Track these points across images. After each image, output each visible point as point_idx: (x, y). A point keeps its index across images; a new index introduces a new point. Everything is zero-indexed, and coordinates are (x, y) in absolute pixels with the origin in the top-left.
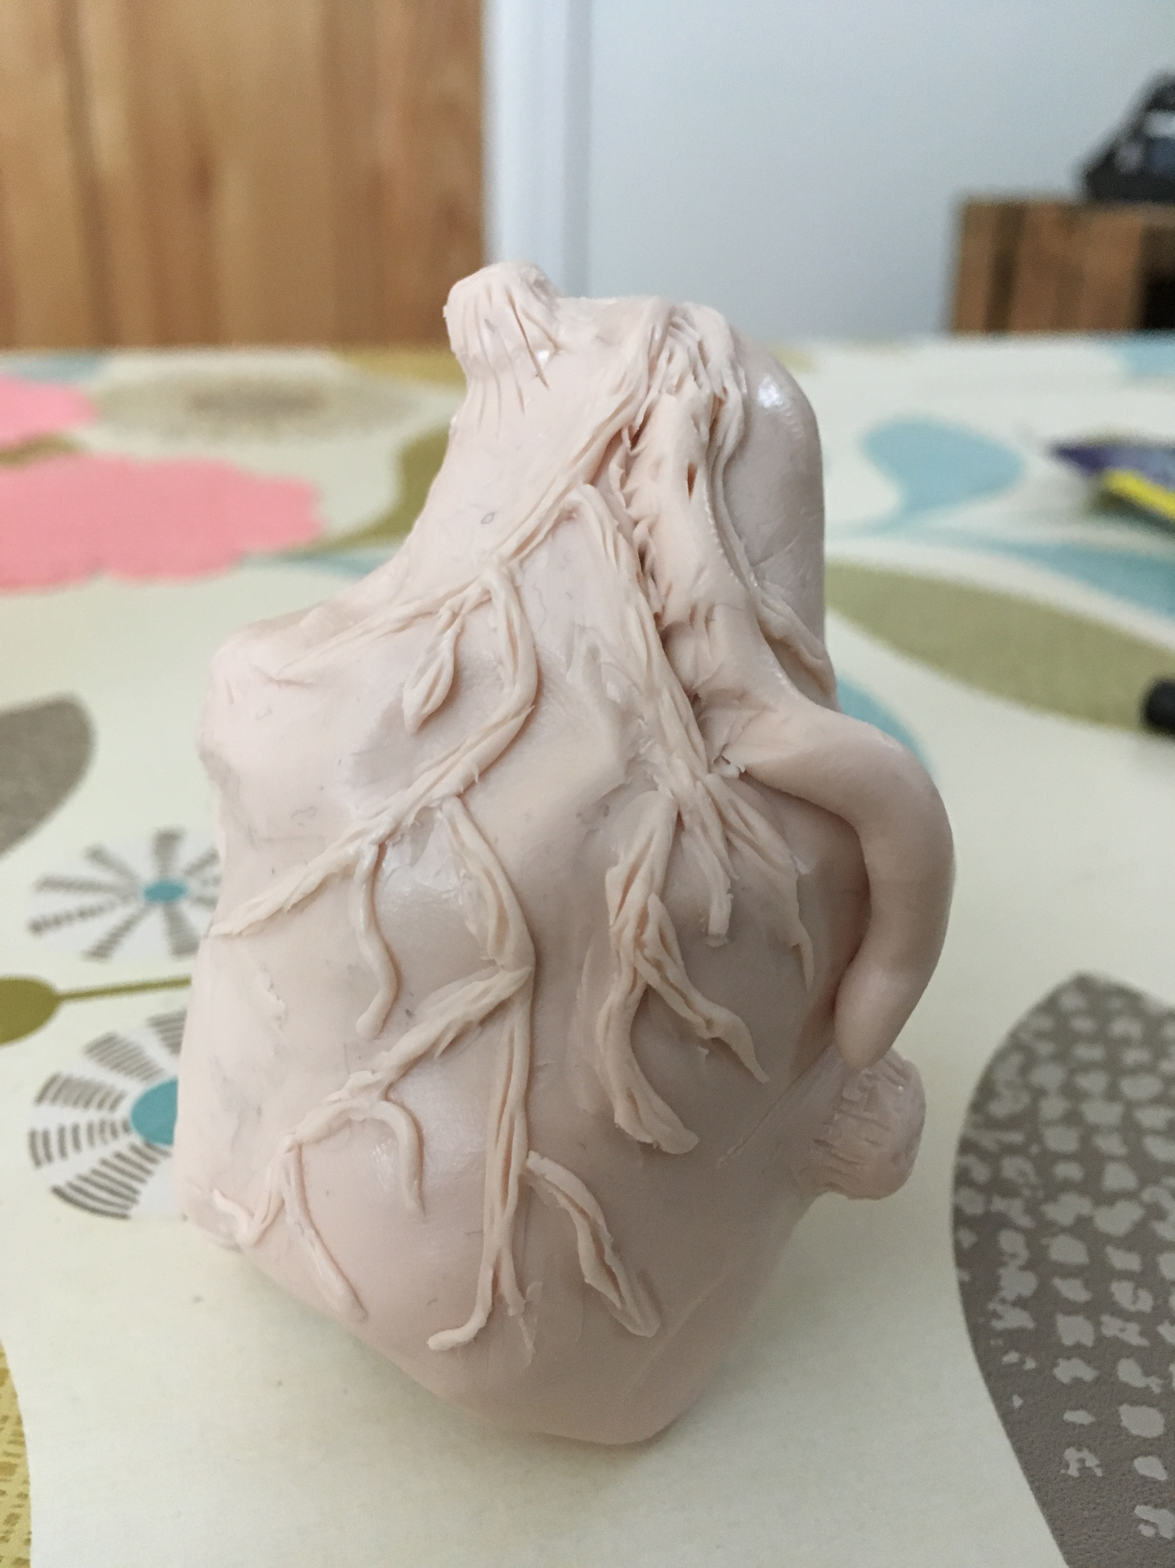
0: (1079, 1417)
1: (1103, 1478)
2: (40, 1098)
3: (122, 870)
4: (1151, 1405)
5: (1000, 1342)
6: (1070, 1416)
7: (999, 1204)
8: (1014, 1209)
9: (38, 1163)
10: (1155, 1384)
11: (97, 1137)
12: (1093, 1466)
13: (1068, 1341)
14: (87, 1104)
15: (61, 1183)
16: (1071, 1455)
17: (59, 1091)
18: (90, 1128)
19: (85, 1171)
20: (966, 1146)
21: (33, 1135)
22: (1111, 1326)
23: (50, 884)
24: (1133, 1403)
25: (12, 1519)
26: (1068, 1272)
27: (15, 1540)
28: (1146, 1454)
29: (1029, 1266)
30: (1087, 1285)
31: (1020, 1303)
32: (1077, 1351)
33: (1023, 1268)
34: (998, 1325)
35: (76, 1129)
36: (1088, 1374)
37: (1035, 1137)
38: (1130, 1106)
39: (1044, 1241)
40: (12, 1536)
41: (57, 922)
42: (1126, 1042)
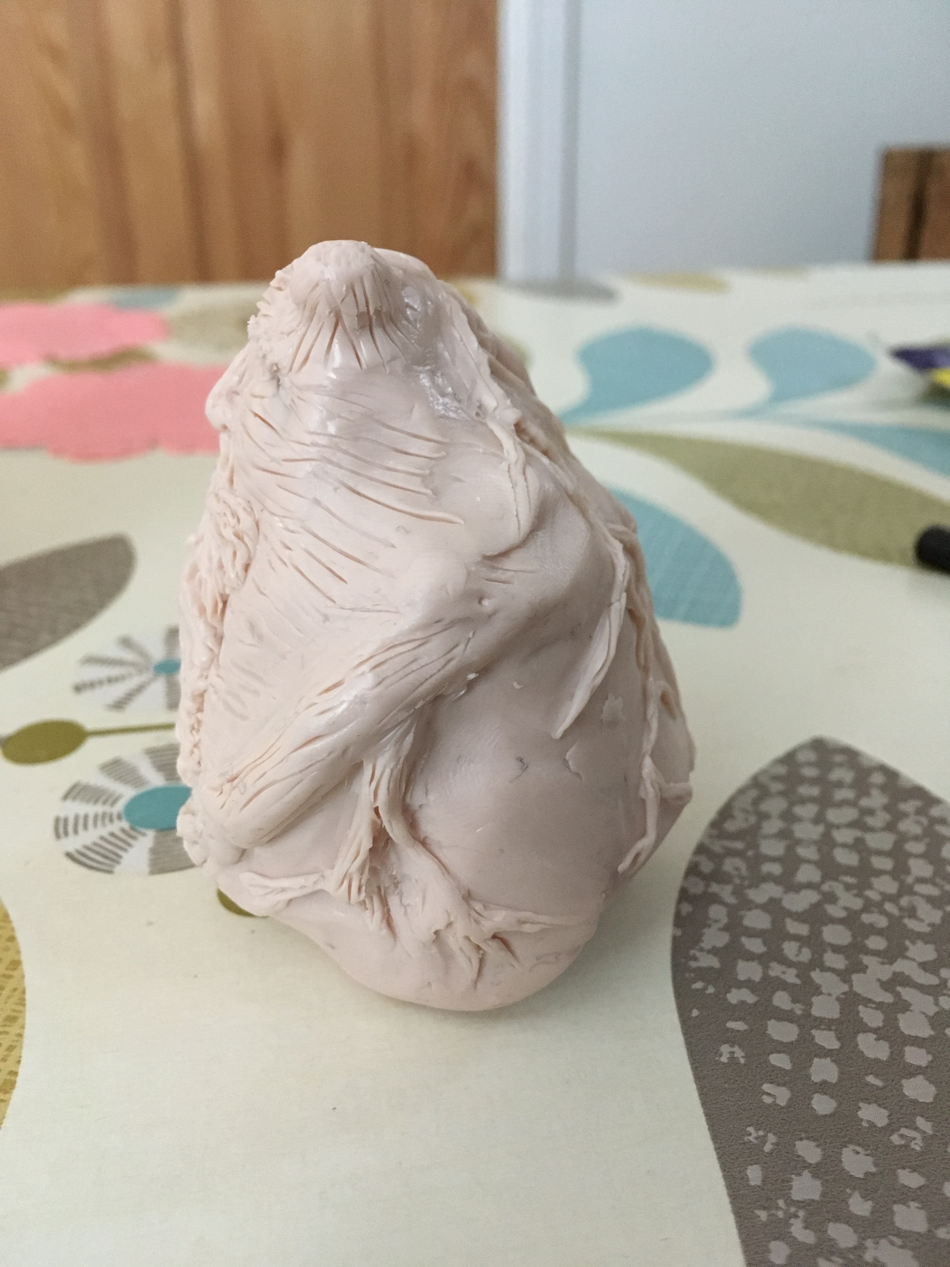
0: (738, 1026)
1: (745, 1065)
2: (66, 797)
3: (142, 653)
4: (792, 1022)
5: (693, 975)
6: (731, 1025)
7: (715, 888)
8: (726, 892)
9: (58, 836)
10: (798, 1009)
11: (99, 823)
12: (740, 1056)
13: (742, 977)
14: (96, 802)
15: (71, 849)
16: (725, 1049)
17: (79, 792)
18: (96, 818)
19: (88, 842)
20: (701, 849)
21: (57, 820)
22: (776, 970)
23: (92, 660)
24: (779, 1019)
25: (11, 1048)
26: (753, 933)
27: (11, 1060)
28: (779, 1052)
29: (726, 928)
30: (765, 943)
31: (714, 951)
32: (749, 984)
33: (720, 929)
34: (693, 964)
35: (86, 817)
36: (750, 998)
37: (755, 846)
38: (830, 827)
39: (742, 913)
40: (9, 1058)
41: (92, 685)
42: (839, 784)
